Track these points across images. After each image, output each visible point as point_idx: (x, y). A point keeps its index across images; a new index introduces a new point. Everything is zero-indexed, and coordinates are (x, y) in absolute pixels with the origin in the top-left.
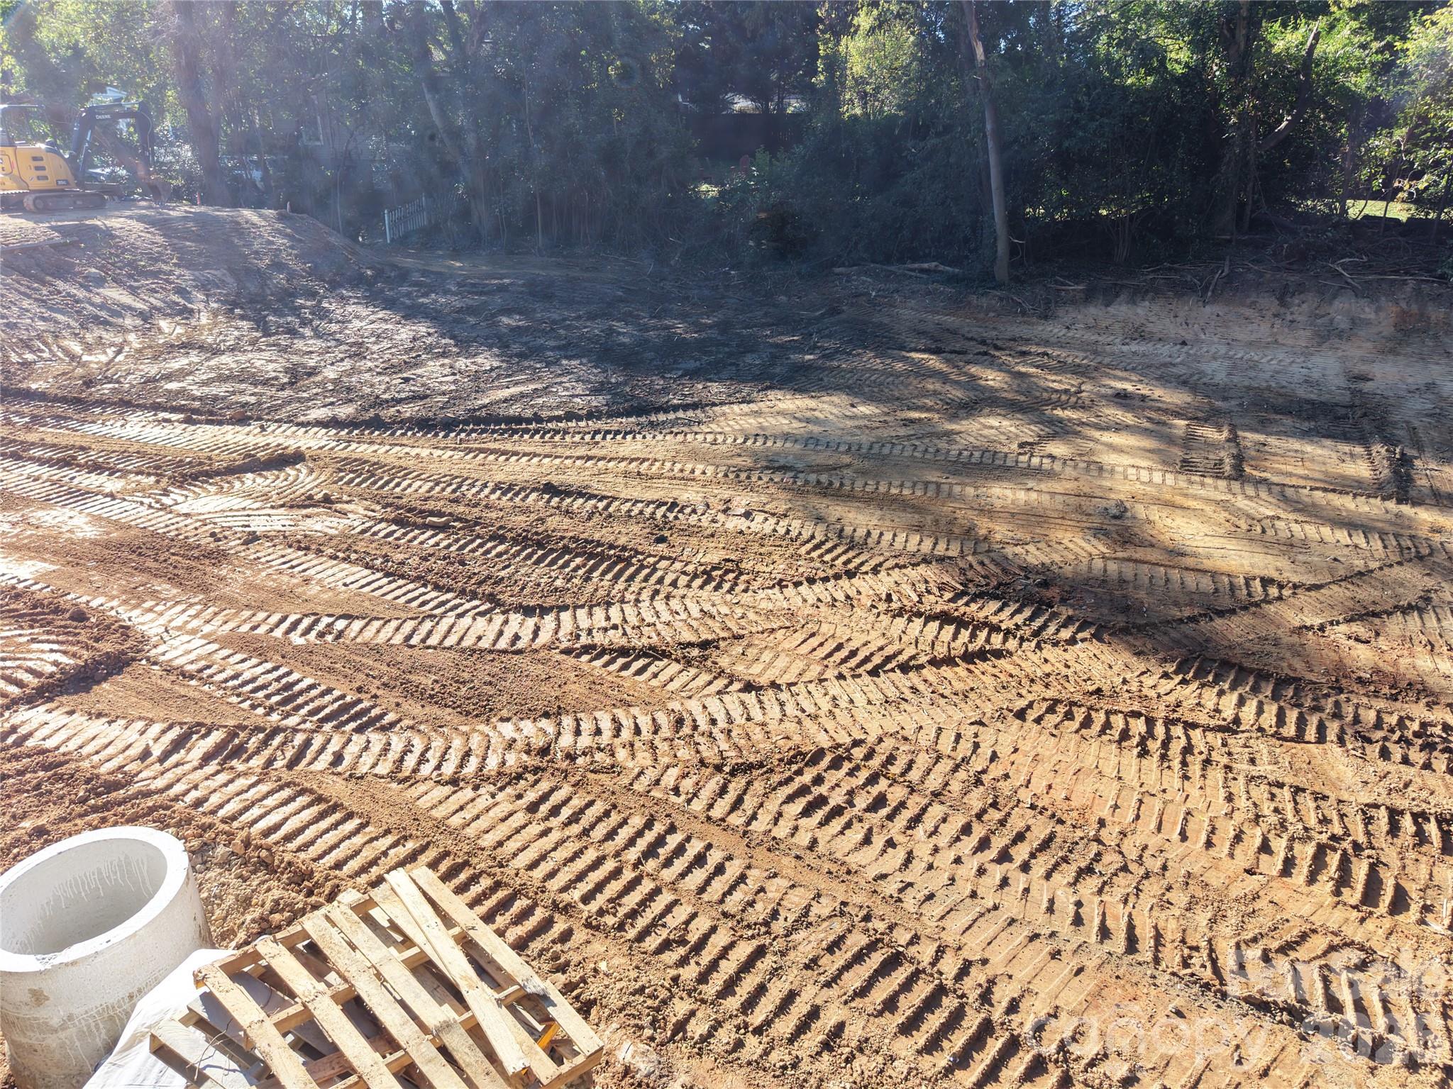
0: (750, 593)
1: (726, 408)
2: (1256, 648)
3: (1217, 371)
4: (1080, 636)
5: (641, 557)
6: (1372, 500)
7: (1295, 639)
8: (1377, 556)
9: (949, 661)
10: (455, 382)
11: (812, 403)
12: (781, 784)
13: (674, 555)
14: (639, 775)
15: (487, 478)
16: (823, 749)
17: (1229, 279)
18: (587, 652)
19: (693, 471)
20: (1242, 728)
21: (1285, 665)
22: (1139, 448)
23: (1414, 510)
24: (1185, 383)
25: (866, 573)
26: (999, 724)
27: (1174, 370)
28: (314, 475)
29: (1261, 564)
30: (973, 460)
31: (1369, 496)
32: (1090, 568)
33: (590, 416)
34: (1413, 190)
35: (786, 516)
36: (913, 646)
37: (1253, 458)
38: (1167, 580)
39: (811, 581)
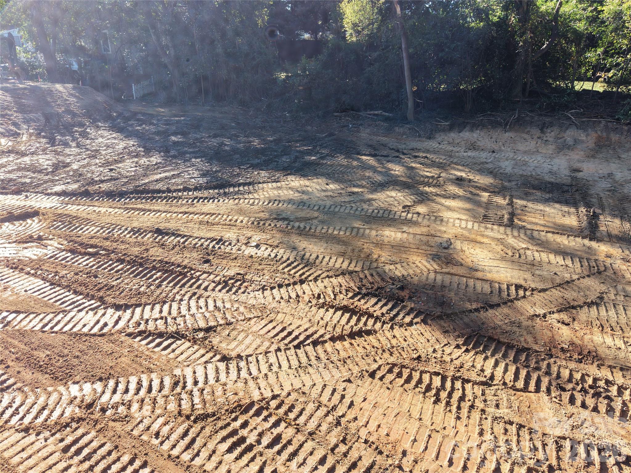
0: (246, 294)
1: (265, 185)
2: (509, 328)
3: (507, 166)
4: (415, 320)
5: (193, 272)
6: (577, 239)
7: (530, 323)
8: (577, 272)
9: (341, 338)
10: (135, 171)
11: (307, 183)
12: (221, 428)
13: (211, 271)
14: (139, 423)
15: (129, 225)
16: (254, 402)
17: (518, 120)
18: (140, 335)
19: (236, 221)
20: (494, 383)
21: (522, 339)
22: (463, 209)
23: (598, 244)
24: (491, 173)
25: (311, 281)
26: (359, 381)
27: (487, 166)
28: (41, 223)
29: (517, 277)
30: (379, 215)
31: (575, 236)
32: (427, 278)
33: (196, 189)
34: (606, 77)
35: (277, 247)
36: (324, 328)
37: (519, 215)
38: (467, 286)
39: (280, 286)
